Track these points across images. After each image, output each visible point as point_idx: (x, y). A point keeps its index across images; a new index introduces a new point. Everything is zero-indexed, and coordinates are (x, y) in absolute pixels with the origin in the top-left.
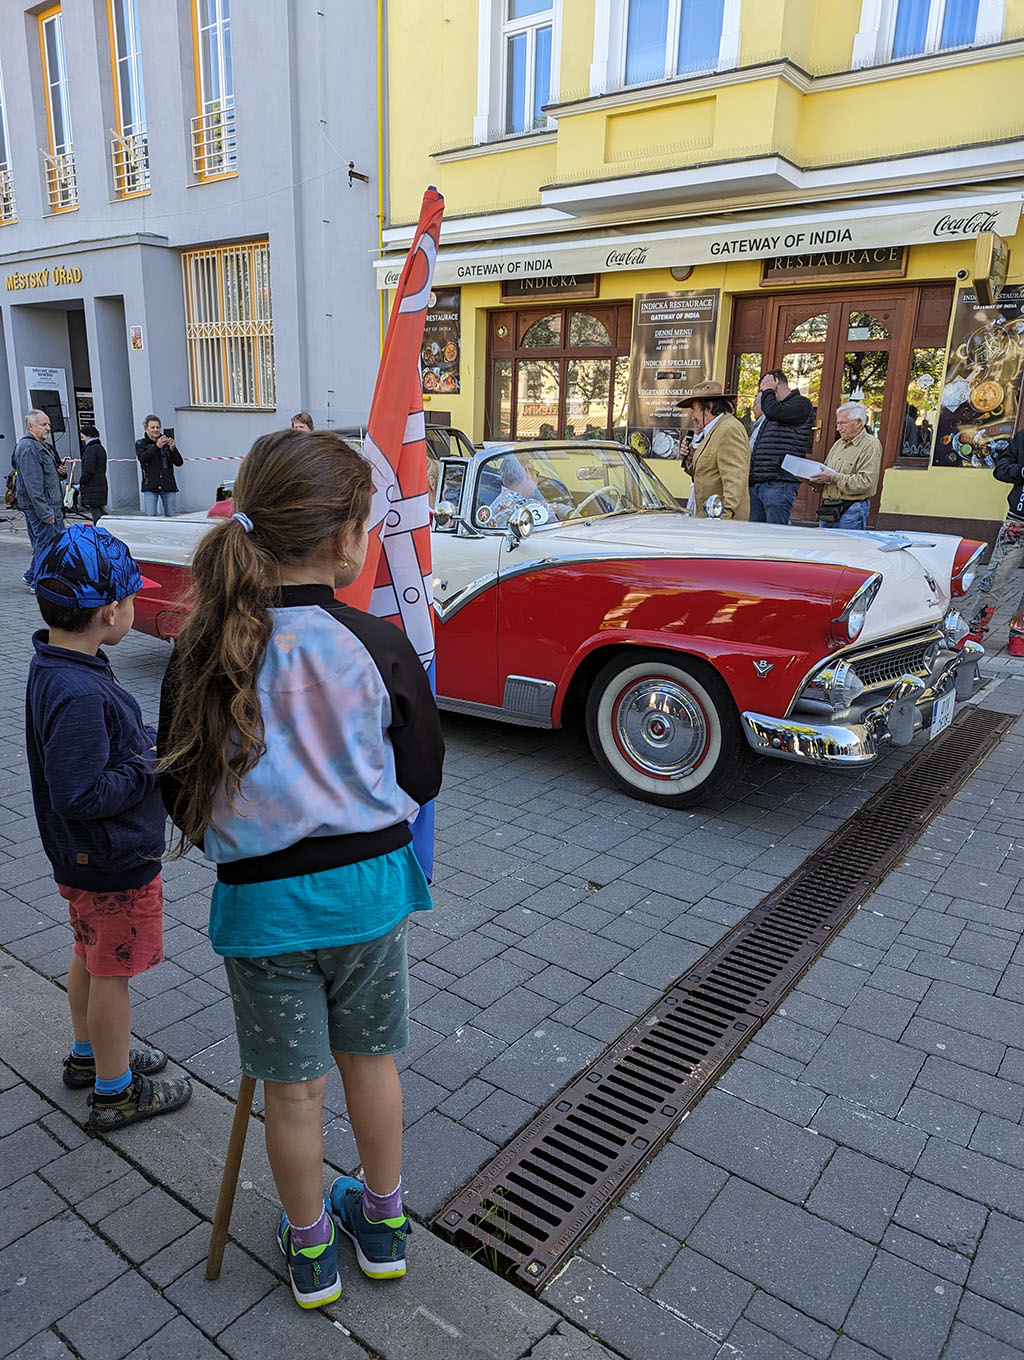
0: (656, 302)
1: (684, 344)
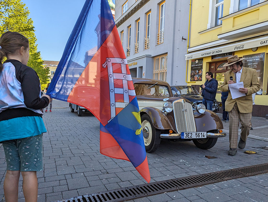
0: (248, 57)
1: (255, 66)
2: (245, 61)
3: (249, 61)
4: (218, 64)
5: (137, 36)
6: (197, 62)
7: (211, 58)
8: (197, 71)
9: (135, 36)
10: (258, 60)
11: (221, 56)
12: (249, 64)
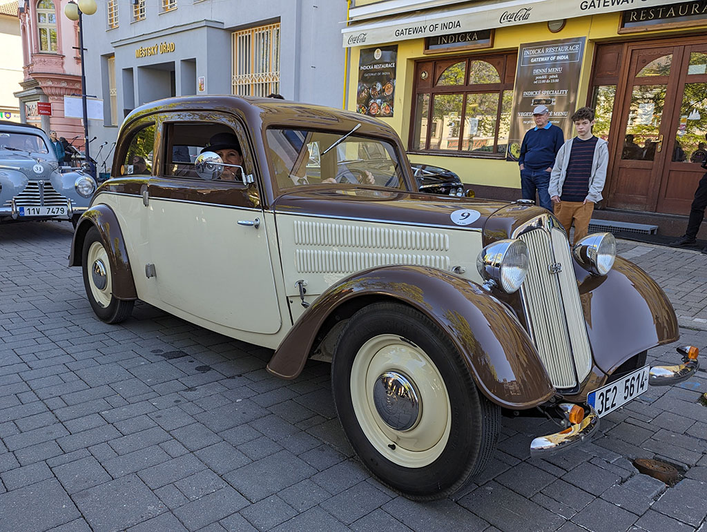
0: (535, 49)
1: (555, 79)
2: (525, 62)
3: (538, 62)
4: (440, 67)
6: (378, 55)
7: (422, 46)
8: (379, 86)
10: (564, 60)
11: (455, 42)
12: (536, 71)
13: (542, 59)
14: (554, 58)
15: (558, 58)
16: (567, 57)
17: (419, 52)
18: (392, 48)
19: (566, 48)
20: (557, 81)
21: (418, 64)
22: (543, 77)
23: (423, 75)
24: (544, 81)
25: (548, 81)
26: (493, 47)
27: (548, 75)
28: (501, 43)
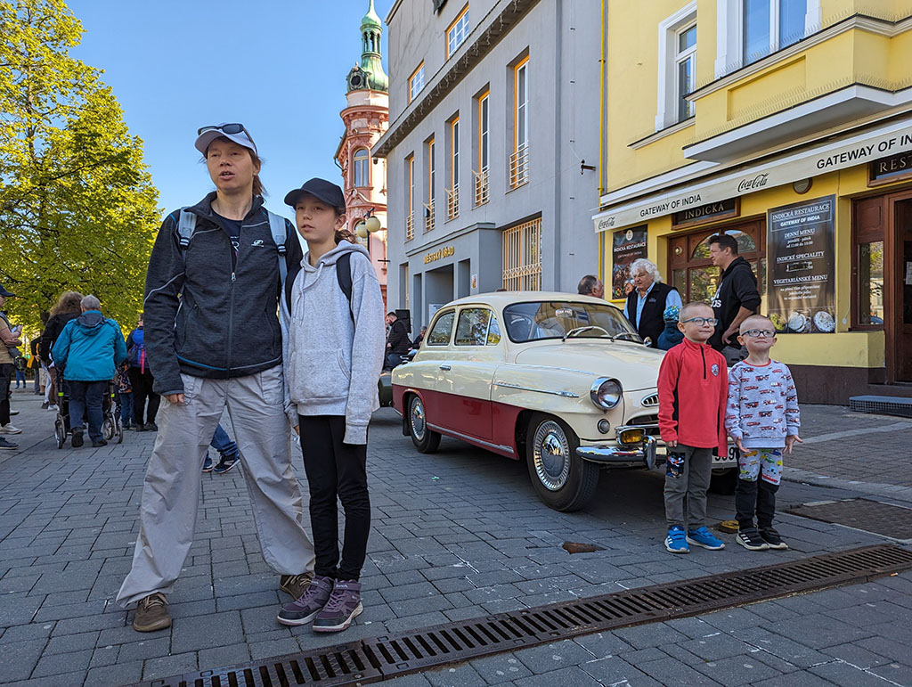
0: (784, 212)
1: (808, 241)
2: (776, 227)
3: (789, 226)
4: (694, 241)
5: (451, 168)
6: (629, 236)
7: (670, 222)
9: (448, 168)
10: (815, 221)
11: (701, 215)
12: (787, 235)
13: (793, 222)
14: (804, 220)
15: (809, 219)
16: (818, 217)
17: (667, 229)
18: (640, 229)
19: (816, 208)
20: (811, 243)
21: (671, 240)
22: (795, 241)
23: (677, 250)
24: (797, 245)
25: (801, 244)
26: (740, 215)
27: (801, 238)
28: (749, 210)
